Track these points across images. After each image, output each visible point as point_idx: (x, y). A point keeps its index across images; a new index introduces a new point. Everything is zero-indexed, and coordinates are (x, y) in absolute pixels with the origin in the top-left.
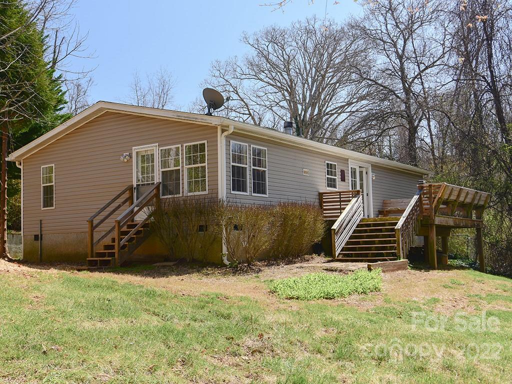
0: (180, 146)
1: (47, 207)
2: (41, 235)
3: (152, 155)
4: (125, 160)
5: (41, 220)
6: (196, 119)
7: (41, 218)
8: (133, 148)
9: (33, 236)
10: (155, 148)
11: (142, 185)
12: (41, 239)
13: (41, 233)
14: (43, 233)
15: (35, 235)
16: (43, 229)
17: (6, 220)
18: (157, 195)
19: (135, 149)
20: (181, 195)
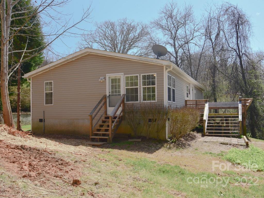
0: (138, 75)
1: (48, 104)
2: (44, 119)
3: (119, 79)
4: (102, 81)
5: (44, 111)
6: (152, 61)
7: (44, 110)
8: (107, 74)
9: (39, 120)
10: (121, 75)
11: (112, 95)
12: (44, 121)
13: (44, 118)
14: (45, 118)
15: (40, 119)
16: (45, 116)
17: (20, 110)
18: (123, 101)
19: (108, 76)
20: (139, 102)
